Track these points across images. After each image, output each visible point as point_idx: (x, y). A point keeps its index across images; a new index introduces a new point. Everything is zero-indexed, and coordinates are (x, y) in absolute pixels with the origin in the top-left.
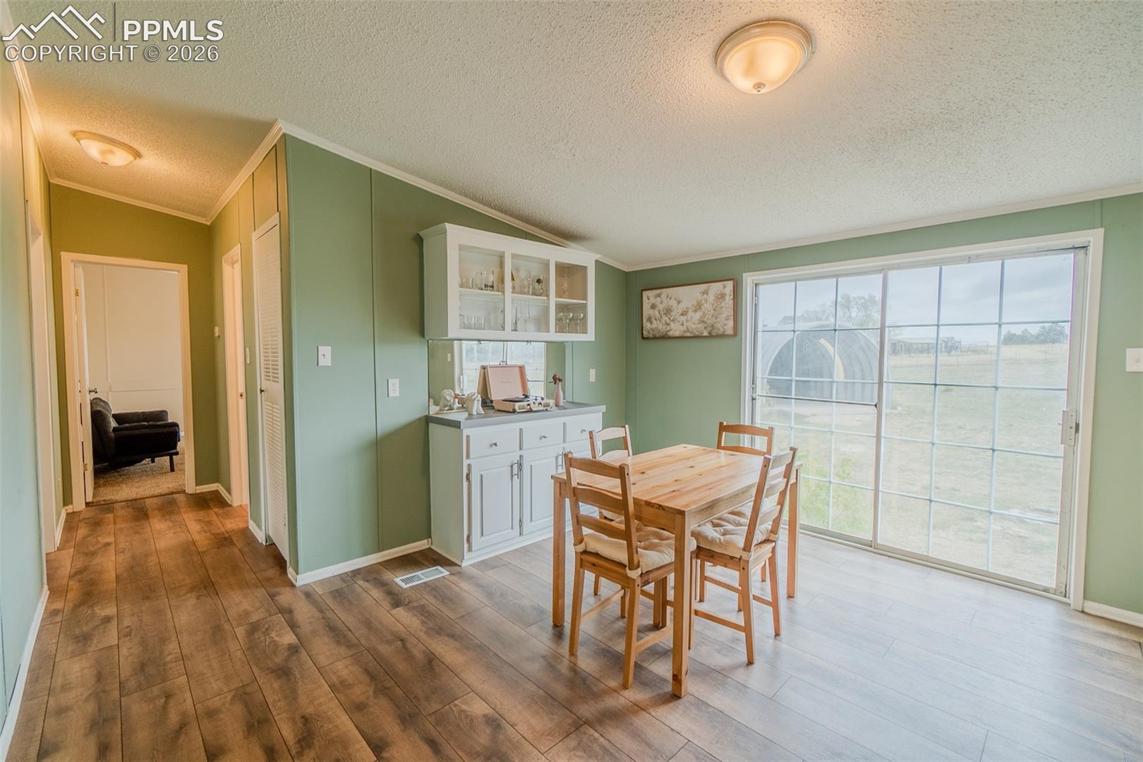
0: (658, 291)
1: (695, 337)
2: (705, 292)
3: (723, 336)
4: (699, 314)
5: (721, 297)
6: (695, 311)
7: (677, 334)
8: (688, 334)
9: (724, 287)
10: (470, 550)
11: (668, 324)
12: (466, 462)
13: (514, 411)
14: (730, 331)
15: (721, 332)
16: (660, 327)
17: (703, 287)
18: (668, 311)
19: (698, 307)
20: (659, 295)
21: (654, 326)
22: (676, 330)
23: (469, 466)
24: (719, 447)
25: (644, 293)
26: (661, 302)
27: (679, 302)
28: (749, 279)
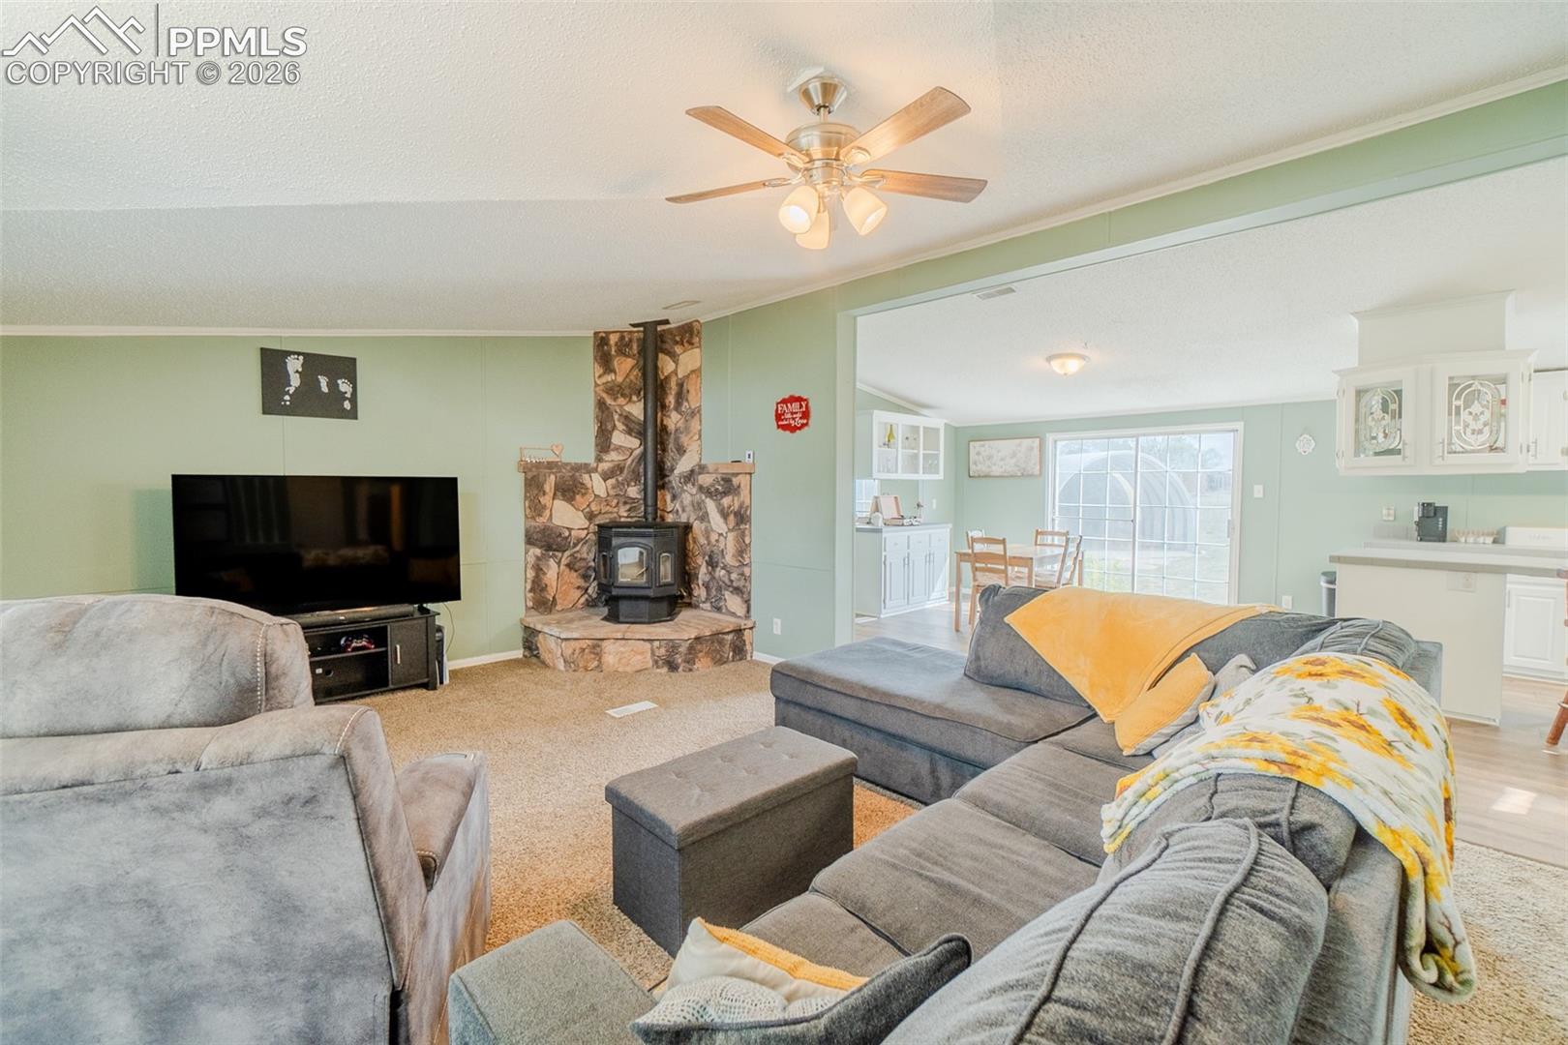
0: (982, 443)
1: (1012, 476)
2: (1020, 445)
3: (1031, 476)
4: (1014, 460)
5: (1031, 449)
6: (1012, 458)
7: (998, 474)
8: (1006, 474)
9: (1033, 442)
10: (885, 608)
11: (989, 467)
12: (884, 554)
13: (903, 525)
14: (1037, 472)
15: (1030, 473)
16: (984, 469)
17: (1018, 441)
18: (990, 457)
19: (1014, 455)
20: (983, 446)
21: (979, 468)
22: (996, 471)
23: (885, 557)
24: (1036, 544)
25: (971, 443)
26: (985, 451)
27: (999, 452)
28: (1050, 438)
